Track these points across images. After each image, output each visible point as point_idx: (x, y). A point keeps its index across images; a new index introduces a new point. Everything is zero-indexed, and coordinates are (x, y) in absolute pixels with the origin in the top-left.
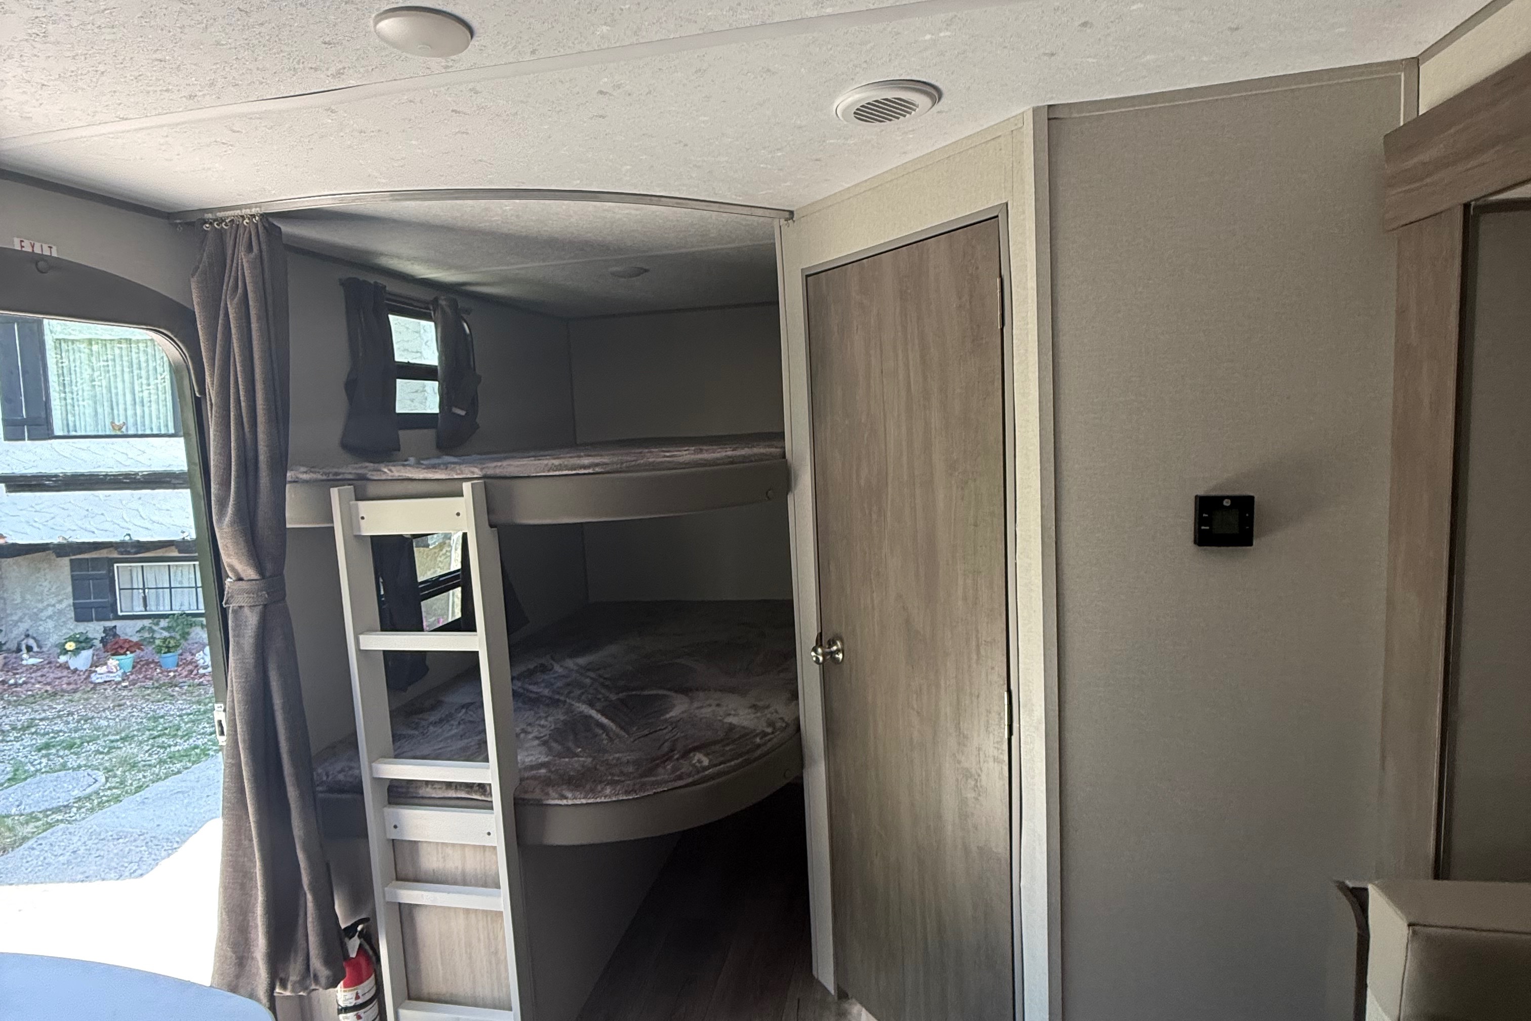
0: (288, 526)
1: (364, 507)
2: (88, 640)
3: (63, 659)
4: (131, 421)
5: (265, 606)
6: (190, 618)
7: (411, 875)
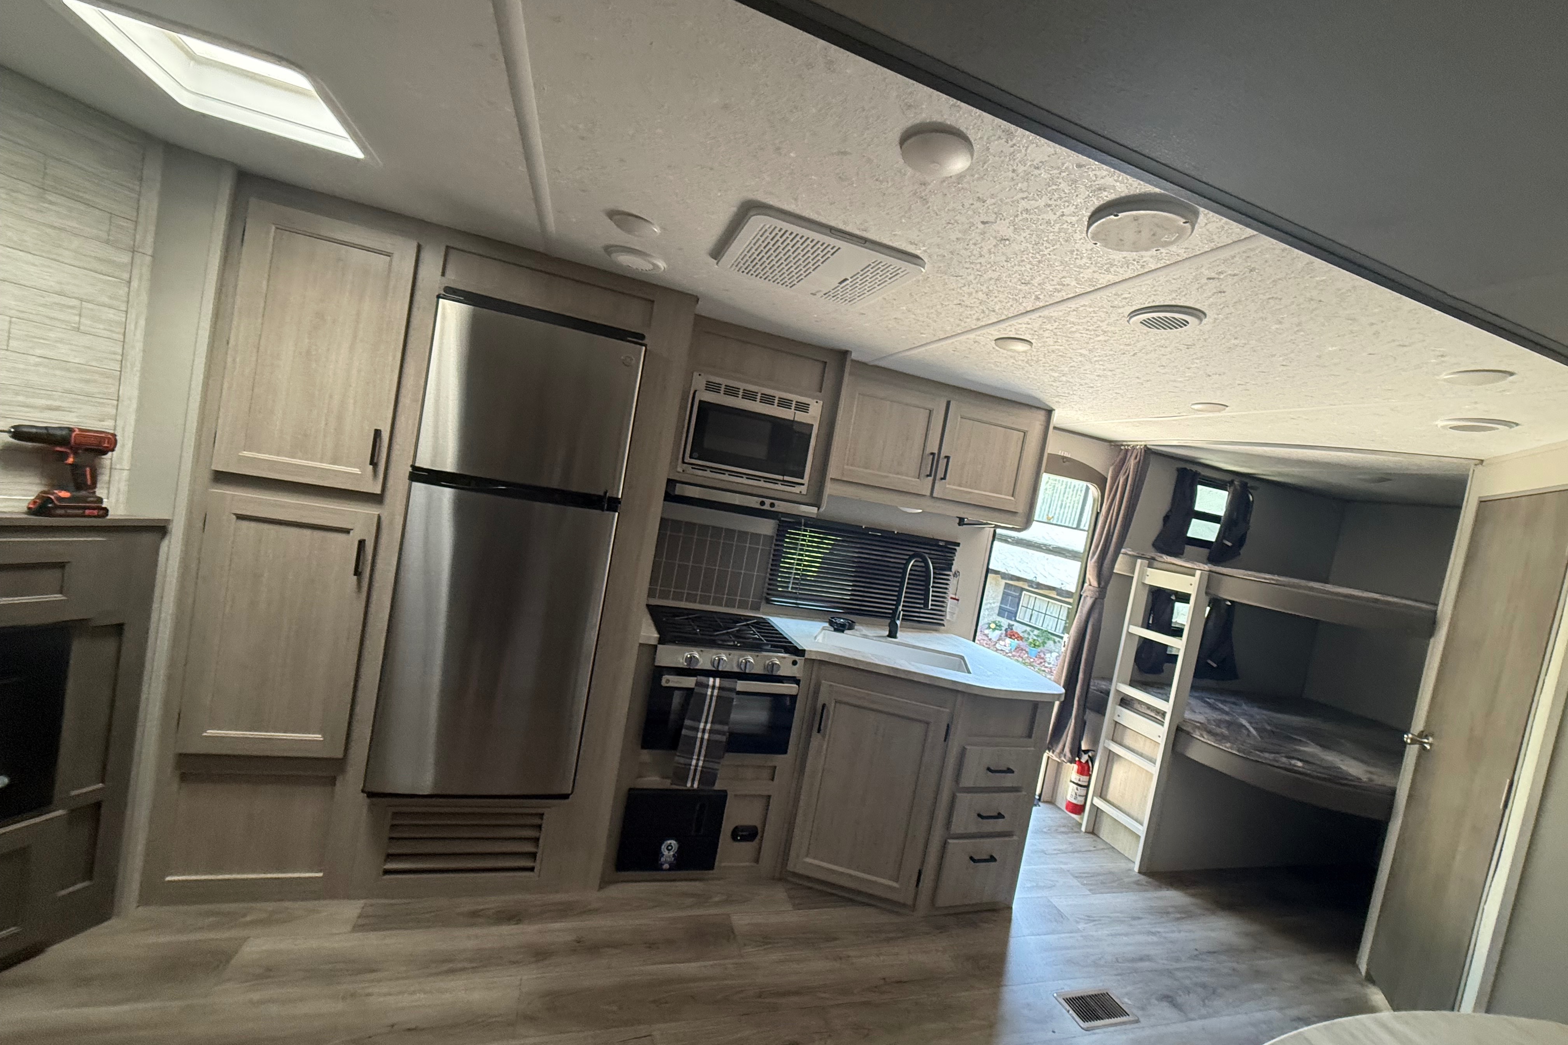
0: (1115, 571)
1: (1150, 571)
2: (1000, 626)
3: (986, 632)
4: (1056, 517)
5: (1096, 599)
6: (1049, 635)
7: (1119, 740)
